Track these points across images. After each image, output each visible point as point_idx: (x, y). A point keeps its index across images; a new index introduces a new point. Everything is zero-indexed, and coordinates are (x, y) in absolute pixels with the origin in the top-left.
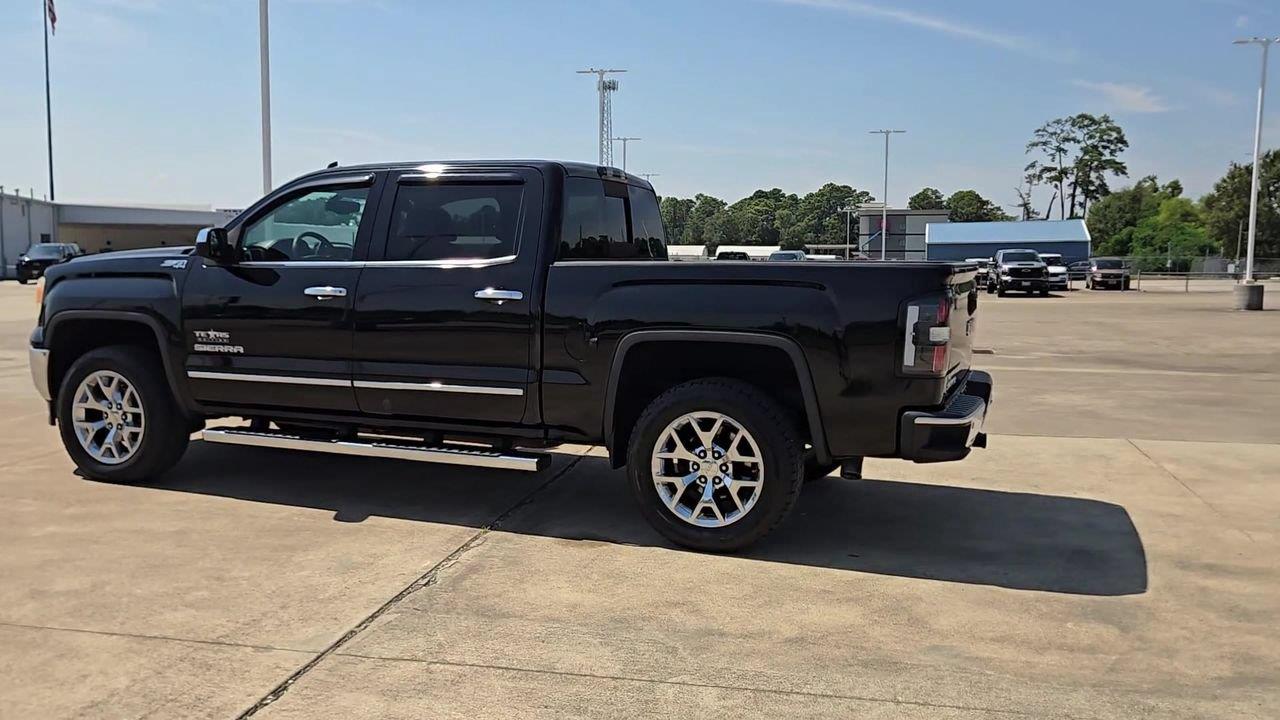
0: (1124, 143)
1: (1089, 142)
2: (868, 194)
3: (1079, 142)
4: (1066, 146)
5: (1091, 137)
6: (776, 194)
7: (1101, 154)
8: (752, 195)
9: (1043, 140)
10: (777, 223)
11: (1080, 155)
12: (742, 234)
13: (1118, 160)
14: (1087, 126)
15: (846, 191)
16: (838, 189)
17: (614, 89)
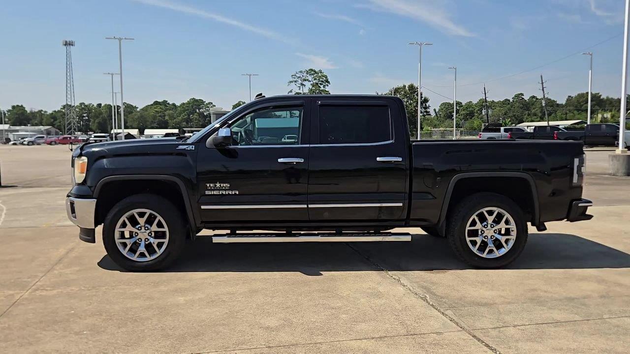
0: (328, 82)
1: (314, 82)
2: (212, 103)
3: (310, 81)
4: (305, 83)
5: (315, 79)
6: (165, 103)
7: (320, 87)
8: (152, 103)
9: (295, 80)
10: (167, 118)
11: (311, 87)
12: (148, 123)
13: (327, 90)
14: (313, 74)
15: (202, 102)
16: (197, 101)
17: (72, 45)
